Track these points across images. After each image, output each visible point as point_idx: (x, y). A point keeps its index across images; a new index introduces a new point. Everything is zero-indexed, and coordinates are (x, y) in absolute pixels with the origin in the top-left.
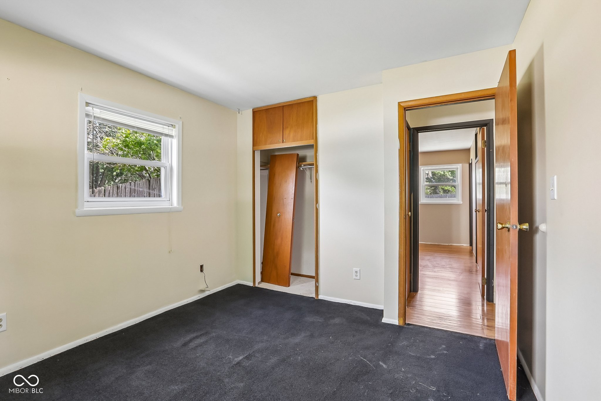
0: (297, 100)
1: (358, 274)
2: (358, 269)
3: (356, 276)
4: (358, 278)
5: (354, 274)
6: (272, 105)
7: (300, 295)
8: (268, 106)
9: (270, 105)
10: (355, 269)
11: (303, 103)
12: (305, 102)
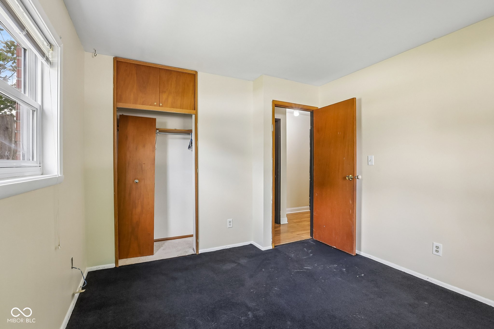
0: (173, 68)
1: (231, 223)
2: (231, 220)
3: (230, 225)
4: (231, 226)
5: (228, 223)
6: (146, 63)
7: (178, 256)
8: (140, 62)
9: (143, 62)
10: (228, 220)
11: (183, 73)
12: (186, 73)
